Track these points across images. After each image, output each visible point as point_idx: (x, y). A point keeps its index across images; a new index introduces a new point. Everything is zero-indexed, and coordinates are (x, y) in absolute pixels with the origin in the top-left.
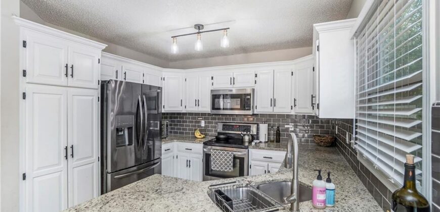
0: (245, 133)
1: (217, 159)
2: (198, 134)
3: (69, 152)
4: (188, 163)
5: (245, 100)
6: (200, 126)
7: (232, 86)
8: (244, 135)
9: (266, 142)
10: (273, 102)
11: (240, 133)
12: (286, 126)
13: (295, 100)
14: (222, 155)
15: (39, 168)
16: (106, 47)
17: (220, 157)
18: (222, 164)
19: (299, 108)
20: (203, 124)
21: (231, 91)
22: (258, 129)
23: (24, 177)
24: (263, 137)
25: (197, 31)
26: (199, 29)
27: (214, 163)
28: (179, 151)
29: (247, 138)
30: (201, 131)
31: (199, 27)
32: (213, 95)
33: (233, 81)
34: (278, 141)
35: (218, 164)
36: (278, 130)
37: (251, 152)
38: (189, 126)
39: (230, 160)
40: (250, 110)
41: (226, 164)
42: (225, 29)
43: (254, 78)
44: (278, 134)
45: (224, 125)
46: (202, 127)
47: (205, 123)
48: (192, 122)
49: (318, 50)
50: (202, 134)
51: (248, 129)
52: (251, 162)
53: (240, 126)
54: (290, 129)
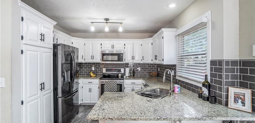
0: (119, 73)
1: (109, 86)
2: (92, 74)
3: (42, 87)
4: (90, 90)
5: (120, 56)
6: (92, 70)
7: (112, 49)
8: (119, 74)
9: (129, 76)
10: (133, 58)
11: (116, 73)
12: (137, 69)
13: (143, 57)
14: (111, 84)
15: (30, 97)
16: (56, 24)
17: (110, 85)
18: (111, 88)
19: (145, 60)
20: (93, 69)
21: (113, 52)
22: (125, 71)
23: (22, 103)
24: (127, 74)
25: (106, 21)
26: (107, 21)
27: (107, 88)
28: (83, 84)
29: (120, 75)
30: (93, 72)
31: (107, 20)
32: (102, 53)
33: (113, 47)
34: (134, 75)
35: (109, 88)
36: (134, 70)
37: (125, 81)
38: (84, 70)
39: (115, 86)
40: (122, 61)
41: (113, 88)
42: (121, 23)
43: (124, 46)
44: (134, 72)
45: (106, 69)
46: (93, 70)
47: (95, 68)
48: (87, 68)
49: (163, 38)
50: (94, 74)
51: (120, 71)
52: (125, 86)
53: (115, 69)
54: (139, 70)
